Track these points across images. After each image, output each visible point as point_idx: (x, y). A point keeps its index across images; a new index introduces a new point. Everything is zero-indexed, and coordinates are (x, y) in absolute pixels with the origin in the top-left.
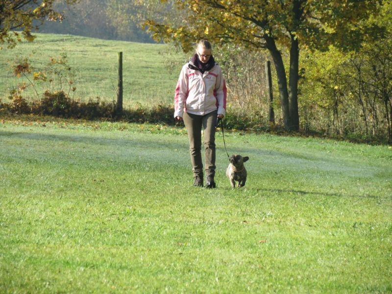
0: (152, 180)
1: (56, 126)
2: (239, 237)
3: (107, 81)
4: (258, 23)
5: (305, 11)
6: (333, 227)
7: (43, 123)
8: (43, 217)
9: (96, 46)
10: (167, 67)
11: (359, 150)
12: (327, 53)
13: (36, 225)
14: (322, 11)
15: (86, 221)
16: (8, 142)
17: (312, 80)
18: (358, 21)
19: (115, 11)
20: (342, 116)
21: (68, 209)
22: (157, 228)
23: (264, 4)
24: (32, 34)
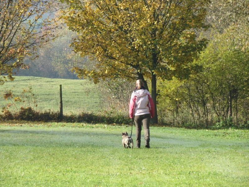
0: (80, 153)
1: (28, 126)
2: (128, 182)
3: (54, 100)
4: (134, 66)
5: (159, 59)
6: (178, 174)
7: (21, 124)
8: (23, 175)
9: (47, 82)
10: (85, 92)
11: (190, 132)
12: (171, 81)
13: (19, 179)
14: (168, 59)
15: (46, 176)
16: (2, 135)
17: (164, 96)
18: (188, 63)
19: (57, 63)
20: (181, 115)
21: (36, 170)
22: (84, 178)
23: (137, 56)
24: (13, 77)
